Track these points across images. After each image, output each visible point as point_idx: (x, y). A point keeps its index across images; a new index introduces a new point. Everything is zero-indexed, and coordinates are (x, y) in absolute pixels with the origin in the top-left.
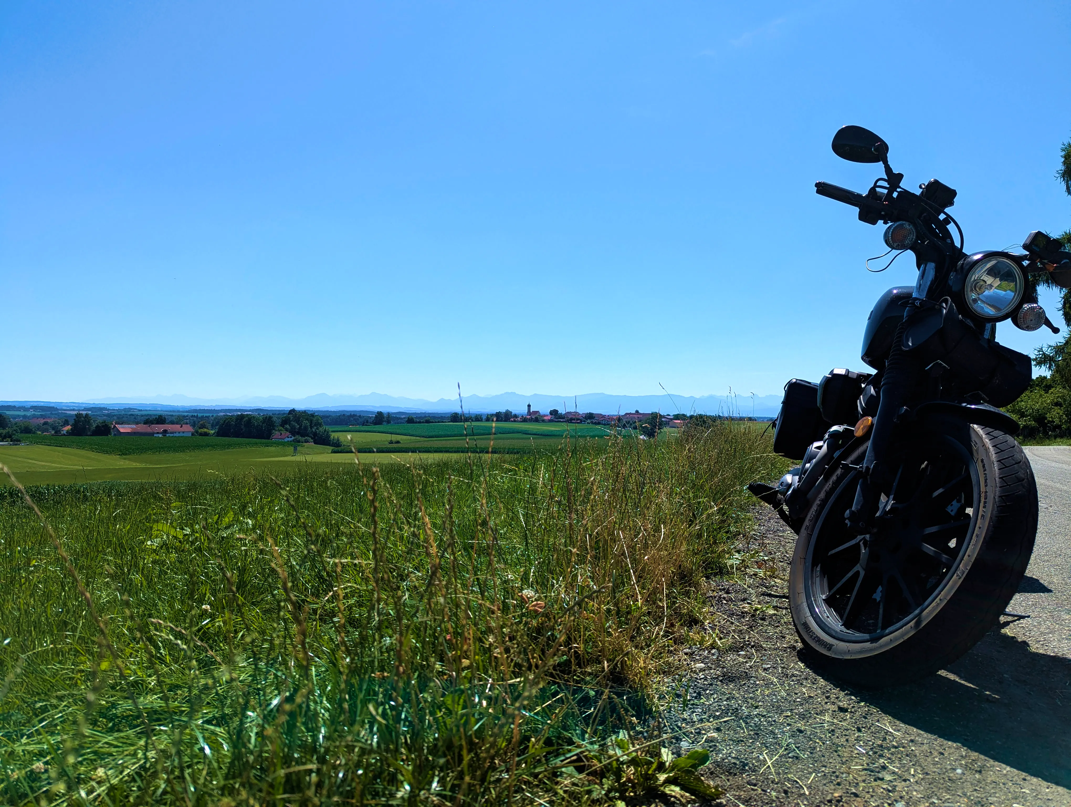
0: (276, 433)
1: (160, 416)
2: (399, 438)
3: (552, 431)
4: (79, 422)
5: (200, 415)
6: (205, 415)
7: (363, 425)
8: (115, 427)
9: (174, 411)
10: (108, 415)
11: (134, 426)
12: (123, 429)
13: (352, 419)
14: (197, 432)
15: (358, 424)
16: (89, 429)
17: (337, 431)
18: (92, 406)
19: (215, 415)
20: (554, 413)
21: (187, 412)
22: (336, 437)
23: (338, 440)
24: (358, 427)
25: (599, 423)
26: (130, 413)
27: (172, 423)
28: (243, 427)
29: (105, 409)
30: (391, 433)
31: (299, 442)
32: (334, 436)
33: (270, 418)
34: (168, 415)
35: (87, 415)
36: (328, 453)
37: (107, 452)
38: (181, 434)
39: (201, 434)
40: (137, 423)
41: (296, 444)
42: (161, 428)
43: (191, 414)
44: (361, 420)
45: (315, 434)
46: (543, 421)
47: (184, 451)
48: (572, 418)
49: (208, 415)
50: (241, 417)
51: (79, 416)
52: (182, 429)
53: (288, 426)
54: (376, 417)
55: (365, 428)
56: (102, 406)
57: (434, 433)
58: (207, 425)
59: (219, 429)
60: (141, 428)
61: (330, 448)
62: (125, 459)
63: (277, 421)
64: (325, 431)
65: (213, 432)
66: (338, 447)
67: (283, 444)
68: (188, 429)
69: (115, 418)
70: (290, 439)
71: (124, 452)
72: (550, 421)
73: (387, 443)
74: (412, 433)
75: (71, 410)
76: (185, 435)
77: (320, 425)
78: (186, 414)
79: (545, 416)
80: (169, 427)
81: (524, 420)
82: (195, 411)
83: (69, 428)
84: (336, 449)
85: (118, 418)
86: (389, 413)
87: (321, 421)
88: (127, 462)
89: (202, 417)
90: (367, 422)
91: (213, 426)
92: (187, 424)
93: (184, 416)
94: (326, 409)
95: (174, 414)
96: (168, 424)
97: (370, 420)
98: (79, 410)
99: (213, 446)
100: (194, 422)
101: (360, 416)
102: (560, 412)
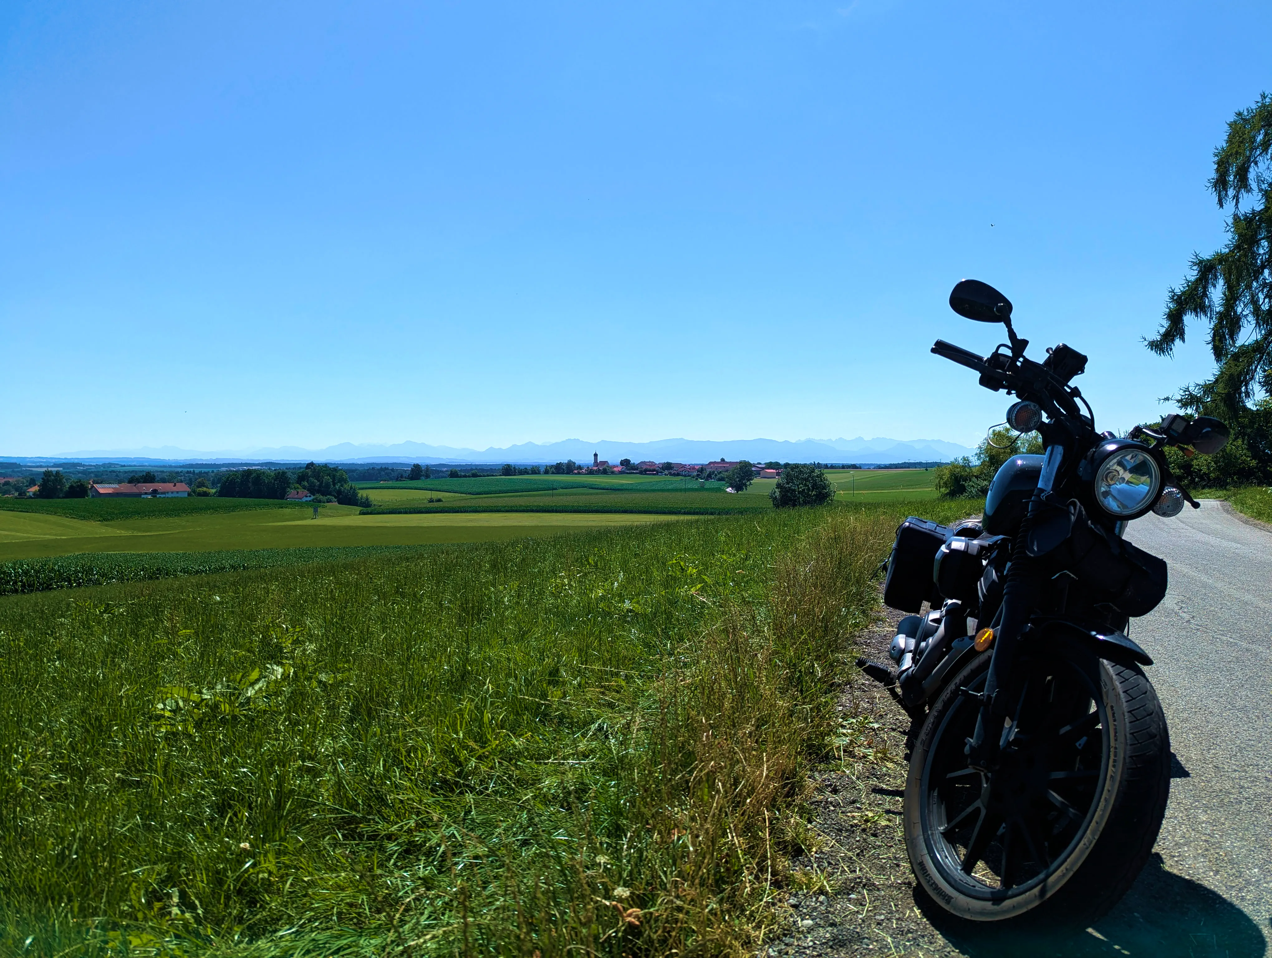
0: (291, 492)
1: (148, 474)
2: (440, 495)
3: (623, 485)
4: (48, 481)
5: (197, 471)
6: (203, 470)
7: (397, 480)
8: (93, 487)
9: (164, 466)
10: (84, 472)
11: (116, 486)
12: (103, 489)
13: (383, 473)
14: (194, 492)
15: (391, 479)
16: (61, 490)
17: (366, 488)
18: (64, 461)
19: (215, 470)
20: (626, 463)
21: (181, 467)
22: (365, 495)
23: (367, 499)
24: (390, 483)
25: (678, 475)
26: (111, 469)
27: (163, 481)
28: (250, 485)
29: (79, 465)
30: (431, 490)
31: (320, 501)
32: (362, 494)
33: (284, 473)
34: (157, 471)
35: (57, 472)
36: (355, 515)
37: (84, 518)
38: (175, 495)
39: (200, 495)
40: (120, 482)
41: (316, 505)
42: (150, 487)
43: (186, 470)
44: (394, 474)
45: (339, 492)
46: (613, 473)
47: (178, 515)
48: (646, 469)
49: (206, 470)
50: (248, 473)
51: (47, 474)
52: (175, 489)
53: (306, 483)
54: (412, 470)
55: (399, 484)
56: (76, 461)
57: (482, 490)
58: (207, 483)
59: (222, 487)
60: (125, 488)
61: (358, 509)
62: (106, 526)
63: (293, 477)
64: (351, 488)
65: (214, 491)
66: (367, 507)
67: (301, 505)
68: (183, 488)
69: (92, 475)
70: (309, 499)
71: (105, 517)
72: (621, 473)
73: (425, 501)
74: (456, 489)
75: (37, 467)
76: (179, 495)
77: (345, 481)
78: (180, 470)
79: (615, 466)
80: (160, 486)
81: (590, 472)
82: (191, 466)
83: (35, 489)
84: (365, 509)
85: (96, 476)
86: (427, 465)
87: (345, 476)
88: (110, 529)
89: (200, 473)
90: (402, 477)
91: (214, 484)
92: (181, 482)
93: (177, 473)
94: (351, 462)
95: (165, 469)
96: (158, 482)
97: (405, 475)
98: (48, 467)
99: (215, 509)
100: (190, 479)
101: (393, 470)
102: (632, 462)
